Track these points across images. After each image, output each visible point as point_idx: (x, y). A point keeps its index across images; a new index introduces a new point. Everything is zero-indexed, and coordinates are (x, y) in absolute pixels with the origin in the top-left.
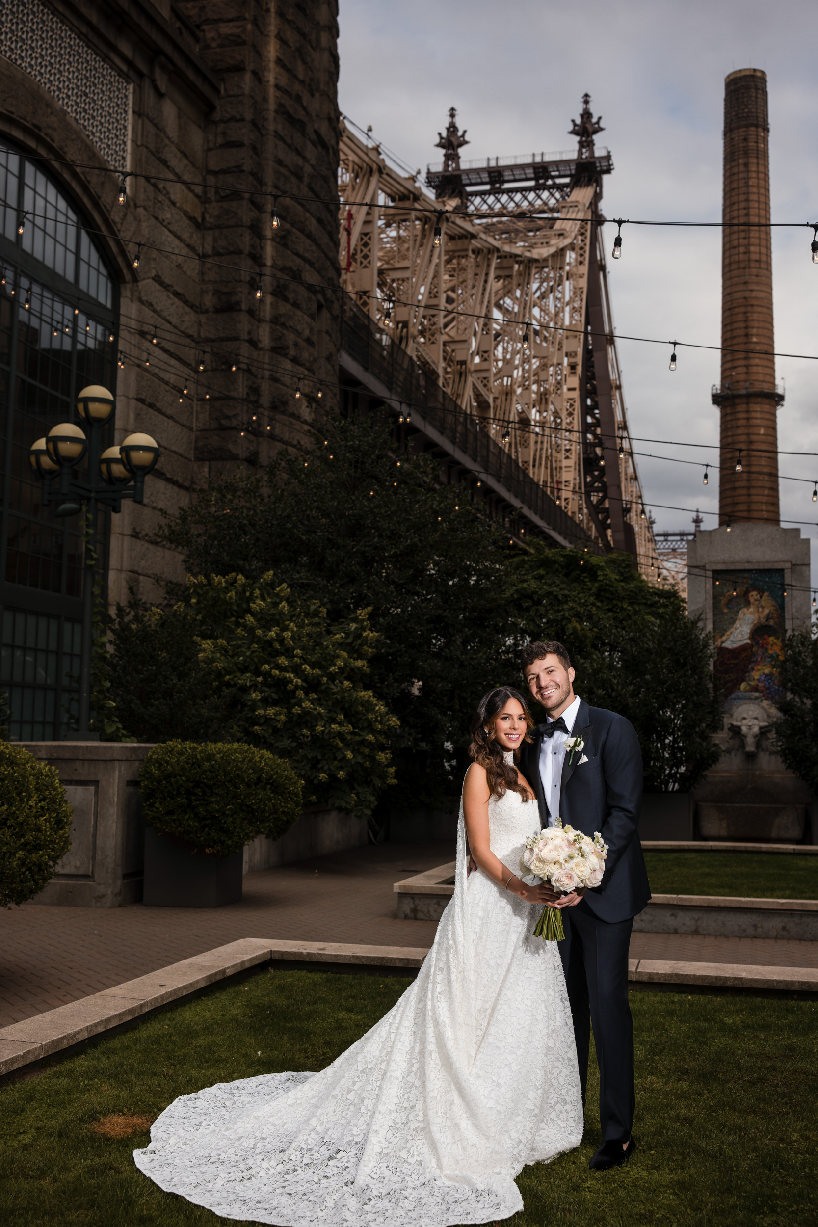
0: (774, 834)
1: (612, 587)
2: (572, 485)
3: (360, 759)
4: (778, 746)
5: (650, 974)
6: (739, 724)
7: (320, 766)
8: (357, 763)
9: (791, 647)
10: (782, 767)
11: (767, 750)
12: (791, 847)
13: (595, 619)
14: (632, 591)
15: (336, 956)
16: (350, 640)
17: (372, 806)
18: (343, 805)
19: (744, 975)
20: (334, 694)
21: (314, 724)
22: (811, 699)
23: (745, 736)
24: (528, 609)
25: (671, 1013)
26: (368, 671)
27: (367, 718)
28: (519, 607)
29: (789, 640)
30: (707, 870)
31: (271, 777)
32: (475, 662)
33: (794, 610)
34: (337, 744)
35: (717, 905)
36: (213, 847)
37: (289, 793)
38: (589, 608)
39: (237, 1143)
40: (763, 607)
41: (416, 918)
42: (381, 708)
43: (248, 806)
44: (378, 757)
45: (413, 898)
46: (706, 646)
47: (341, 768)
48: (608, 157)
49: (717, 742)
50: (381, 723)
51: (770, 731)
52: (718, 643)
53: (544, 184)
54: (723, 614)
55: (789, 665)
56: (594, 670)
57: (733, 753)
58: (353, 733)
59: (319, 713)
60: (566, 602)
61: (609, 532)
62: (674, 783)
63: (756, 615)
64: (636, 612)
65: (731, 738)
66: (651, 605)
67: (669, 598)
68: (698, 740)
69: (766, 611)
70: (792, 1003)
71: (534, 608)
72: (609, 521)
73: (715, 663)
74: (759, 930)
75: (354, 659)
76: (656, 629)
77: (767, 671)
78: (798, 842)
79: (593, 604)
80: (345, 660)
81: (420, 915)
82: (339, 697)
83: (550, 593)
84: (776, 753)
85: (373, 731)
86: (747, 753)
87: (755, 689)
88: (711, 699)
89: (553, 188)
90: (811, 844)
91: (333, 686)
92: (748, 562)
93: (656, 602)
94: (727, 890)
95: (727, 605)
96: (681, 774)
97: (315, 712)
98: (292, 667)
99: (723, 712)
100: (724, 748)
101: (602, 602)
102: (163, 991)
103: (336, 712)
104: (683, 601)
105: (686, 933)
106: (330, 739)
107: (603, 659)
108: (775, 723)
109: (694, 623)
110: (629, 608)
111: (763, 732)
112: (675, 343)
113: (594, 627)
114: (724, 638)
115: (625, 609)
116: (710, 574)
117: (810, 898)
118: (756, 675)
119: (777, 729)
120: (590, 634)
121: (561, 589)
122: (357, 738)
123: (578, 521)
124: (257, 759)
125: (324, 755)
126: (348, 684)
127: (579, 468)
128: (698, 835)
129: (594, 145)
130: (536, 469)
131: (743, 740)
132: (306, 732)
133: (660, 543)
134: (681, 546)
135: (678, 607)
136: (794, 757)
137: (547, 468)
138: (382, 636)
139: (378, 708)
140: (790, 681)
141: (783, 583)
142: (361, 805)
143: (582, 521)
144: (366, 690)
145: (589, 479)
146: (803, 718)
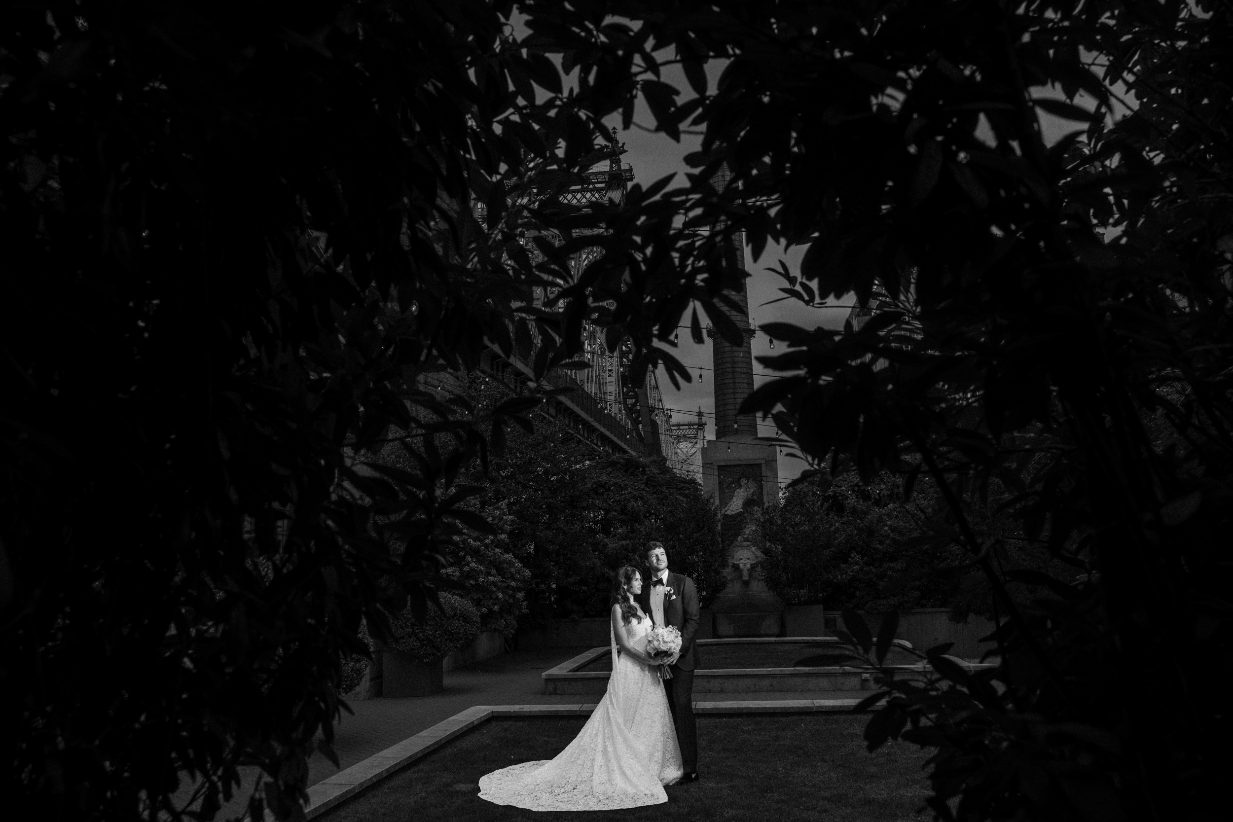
0: (762, 632)
1: (655, 478)
2: (614, 395)
3: (506, 598)
4: (762, 576)
5: (703, 709)
6: (738, 562)
7: (482, 603)
8: (505, 601)
9: (768, 513)
10: (766, 589)
11: (756, 579)
12: (773, 639)
13: (645, 499)
14: (668, 480)
16: (496, 522)
17: (515, 628)
18: (497, 628)
19: (752, 706)
20: (488, 557)
21: (477, 577)
22: (782, 546)
23: (742, 570)
24: (602, 494)
25: (716, 727)
26: (508, 541)
27: (511, 572)
28: (596, 493)
29: (767, 509)
30: (724, 655)
31: (462, 613)
32: (573, 531)
33: (768, 489)
34: (492, 589)
35: (733, 674)
36: (428, 658)
37: (473, 621)
38: (641, 492)
39: (526, 788)
40: (749, 488)
41: (556, 694)
42: (518, 565)
43: (449, 631)
44: (517, 596)
45: (554, 682)
46: (715, 514)
47: (495, 604)
48: (631, 170)
49: (725, 575)
50: (519, 574)
51: (757, 566)
52: (723, 512)
53: (587, 188)
54: (725, 493)
55: (767, 525)
57: (735, 582)
58: (502, 582)
59: (480, 570)
60: (627, 489)
61: (640, 426)
63: (746, 493)
64: (671, 494)
65: (733, 572)
66: (680, 489)
67: (691, 483)
68: (713, 574)
69: (752, 490)
70: (776, 718)
71: (606, 493)
72: (640, 419)
73: (721, 524)
74: (757, 687)
76: (684, 505)
77: (754, 528)
78: (777, 636)
79: (643, 490)
81: (559, 691)
82: (492, 559)
83: (616, 483)
84: (762, 580)
85: (514, 580)
86: (744, 581)
87: (747, 540)
88: (721, 548)
89: (594, 191)
90: (785, 636)
91: (488, 552)
92: (739, 460)
93: (683, 487)
95: (727, 487)
96: (703, 596)
97: (478, 570)
98: (462, 541)
99: (728, 556)
100: (729, 578)
101: (649, 488)
102: (448, 733)
103: (490, 569)
104: (700, 485)
105: (716, 692)
106: (488, 586)
107: (652, 525)
108: (760, 562)
109: (708, 501)
110: (666, 491)
111: (753, 567)
113: (645, 505)
114: (726, 508)
115: (664, 492)
116: (716, 467)
117: (785, 667)
118: (747, 531)
119: (761, 566)
120: (642, 509)
121: (623, 481)
122: (504, 584)
123: (618, 420)
124: (453, 601)
125: (484, 596)
126: (497, 550)
127: (618, 383)
128: (716, 635)
129: (621, 162)
130: (589, 385)
131: (741, 573)
132: (472, 582)
133: (675, 431)
134: (689, 433)
135: (697, 490)
136: (773, 583)
137: (597, 384)
138: (516, 519)
139: (516, 565)
140: (768, 535)
141: (761, 473)
142: (508, 627)
143: (621, 419)
144: (508, 553)
145: (625, 390)
146: (777, 558)
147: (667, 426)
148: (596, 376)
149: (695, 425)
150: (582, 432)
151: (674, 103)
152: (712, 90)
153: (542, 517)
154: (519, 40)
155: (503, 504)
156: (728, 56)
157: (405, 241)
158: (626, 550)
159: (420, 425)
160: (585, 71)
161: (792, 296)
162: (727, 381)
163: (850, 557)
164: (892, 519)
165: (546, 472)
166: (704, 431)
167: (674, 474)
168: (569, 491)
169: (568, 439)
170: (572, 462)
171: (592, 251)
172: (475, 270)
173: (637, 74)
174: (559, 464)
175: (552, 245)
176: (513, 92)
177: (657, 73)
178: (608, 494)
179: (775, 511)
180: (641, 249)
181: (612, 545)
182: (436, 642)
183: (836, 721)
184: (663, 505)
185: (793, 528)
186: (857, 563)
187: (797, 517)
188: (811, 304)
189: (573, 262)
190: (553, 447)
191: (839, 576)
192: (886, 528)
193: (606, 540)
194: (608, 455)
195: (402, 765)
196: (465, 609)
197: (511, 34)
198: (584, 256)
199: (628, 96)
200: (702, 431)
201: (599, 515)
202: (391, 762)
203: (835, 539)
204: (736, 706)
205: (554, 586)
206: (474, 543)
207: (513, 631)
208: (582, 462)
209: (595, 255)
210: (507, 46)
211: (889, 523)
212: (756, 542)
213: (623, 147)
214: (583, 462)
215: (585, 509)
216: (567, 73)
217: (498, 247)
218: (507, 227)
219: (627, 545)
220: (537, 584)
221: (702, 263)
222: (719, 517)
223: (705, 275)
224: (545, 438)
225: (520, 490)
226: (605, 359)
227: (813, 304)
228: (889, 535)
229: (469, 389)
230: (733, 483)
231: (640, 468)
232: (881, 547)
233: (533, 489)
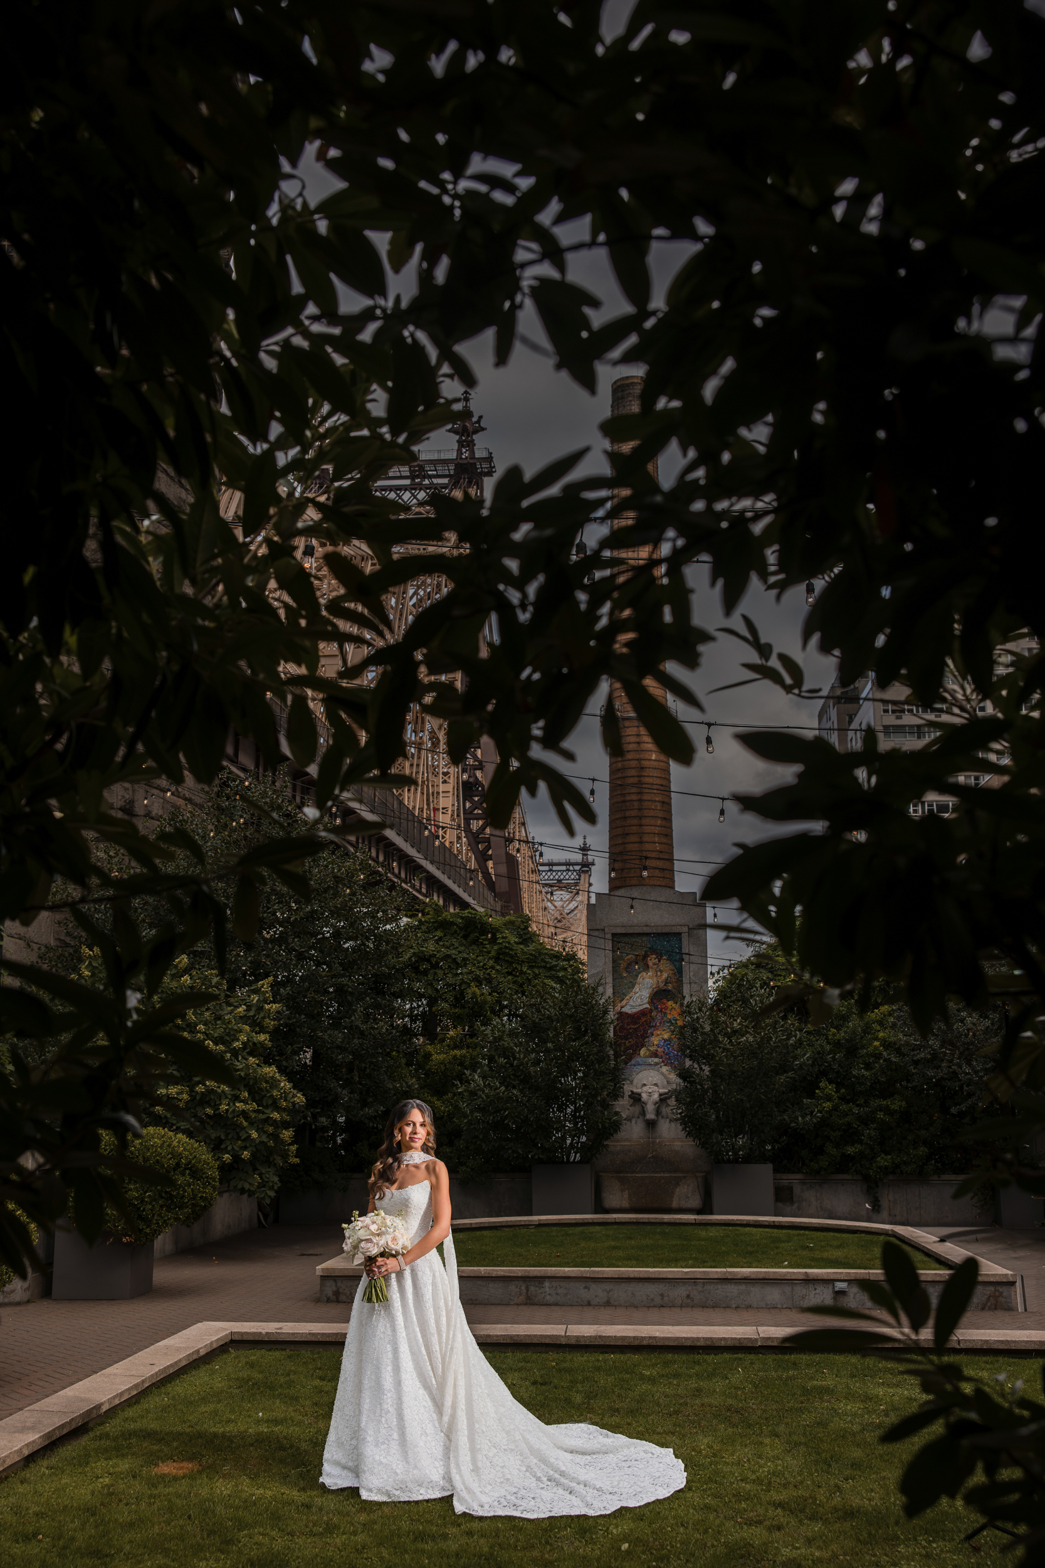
0: (675, 1205)
1: (512, 949)
2: (450, 812)
3: (264, 1138)
4: (677, 1113)
5: (577, 1337)
6: (639, 1091)
7: (223, 1146)
8: (262, 1142)
9: (690, 1012)
10: (682, 1134)
11: (667, 1117)
12: (691, 1217)
13: (495, 983)
14: (531, 954)
15: (293, 1334)
16: (251, 1013)
17: (276, 1188)
18: (247, 1186)
19: (657, 1334)
20: (238, 1070)
21: (218, 1102)
22: (710, 1065)
23: (645, 1103)
24: (425, 972)
25: (598, 1369)
26: (270, 1044)
27: (272, 1095)
28: (417, 970)
29: (688, 1006)
30: (613, 1243)
31: (190, 1162)
32: (376, 1032)
33: (692, 973)
34: (241, 1123)
36: (130, 1236)
37: (207, 1177)
38: (488, 971)
40: (661, 971)
42: (285, 1084)
44: (282, 1136)
45: (335, 1281)
46: (606, 1012)
47: (245, 1148)
48: (489, 459)
49: (618, 1110)
50: (286, 1100)
51: (670, 1097)
52: (618, 1008)
53: (420, 484)
54: (622, 978)
55: (688, 1032)
56: (495, 1038)
57: (634, 1121)
58: (258, 1111)
59: (223, 1091)
60: (465, 966)
61: (490, 864)
62: (576, 1153)
63: (655, 979)
64: (536, 976)
65: (631, 1106)
66: (551, 969)
67: (569, 960)
68: (599, 1108)
69: (665, 975)
70: (697, 1357)
71: (432, 972)
72: (490, 852)
73: (615, 1028)
74: (666, 1299)
75: (256, 1033)
76: (557, 995)
77: (666, 1036)
78: (699, 1212)
79: (492, 967)
80: (248, 1035)
82: (242, 1074)
83: (448, 956)
84: (676, 1120)
85: (277, 1108)
86: (647, 1120)
87: (655, 1055)
88: (613, 1066)
89: (430, 489)
90: (711, 1213)
91: (237, 1063)
92: (647, 926)
93: (557, 965)
94: (634, 1262)
95: (627, 969)
96: (582, 1144)
97: (219, 1091)
99: (624, 1080)
100: (624, 1116)
101: (501, 965)
102: (155, 1369)
103: (239, 1089)
104: (583, 964)
105: (599, 1305)
106: (234, 1117)
107: (504, 1025)
108: (675, 1090)
109: (595, 989)
110: (529, 971)
111: (663, 1099)
112: (593, 780)
113: (494, 992)
114: (624, 1002)
115: (525, 973)
116: (609, 936)
117: (711, 1267)
118: (655, 1040)
119: (676, 1097)
120: (489, 998)
121: (460, 952)
122: (262, 1116)
123: (455, 852)
124: (175, 1143)
125: (227, 1135)
126: (252, 1060)
127: (458, 793)
128: (600, 1208)
129: (475, 445)
130: (412, 795)
131: (643, 1107)
132: (209, 1111)
133: (544, 874)
134: (567, 877)
135: (577, 971)
136: (693, 1124)
137: (423, 794)
138: (285, 1008)
139: (282, 1084)
140: (689, 1048)
141: (680, 948)
142: (264, 1186)
143: (460, 852)
144: (270, 1065)
145: (468, 805)
146: (701, 1085)
147: (531, 865)
148: (423, 782)
149: (577, 864)
150: (396, 871)
151: (585, 323)
152: (658, 302)
153: (328, 1008)
154: (313, 205)
155: (265, 984)
156: (696, 237)
157: (91, 550)
158: (461, 1064)
159: (106, 881)
160: (430, 258)
161: (765, 678)
162: (628, 798)
163: (819, 1088)
164: (886, 1028)
165: (337, 934)
166: (590, 876)
167: (541, 944)
168: (373, 967)
169: (374, 882)
170: (379, 919)
171: (424, 583)
172: (218, 606)
173: (524, 265)
174: (358, 922)
175: (359, 572)
176: (299, 296)
177: (561, 266)
178: (435, 974)
179: (700, 1010)
180: (520, 583)
181: (438, 1056)
182: (144, 1210)
183: (795, 1364)
184: (523, 994)
185: (729, 1038)
186: (829, 1098)
187: (736, 1020)
188: (796, 691)
189: (393, 601)
190: (349, 895)
191: (800, 1119)
192: (877, 1043)
193: (429, 1048)
194: (438, 910)
195: (74, 1426)
196: (195, 1157)
197: (300, 195)
198: (411, 592)
199: (507, 305)
200: (587, 876)
201: (419, 1006)
202: (56, 1420)
203: (795, 1058)
204: (631, 1334)
205: (342, 1120)
206: (214, 1047)
207: (272, 1194)
208: (395, 919)
209: (428, 590)
210: (290, 212)
211: (881, 1034)
212: (669, 1059)
213: (478, 422)
214: (397, 920)
215: (396, 996)
216: (397, 270)
217: (261, 566)
218: (278, 534)
219: (464, 1056)
220: (315, 1117)
221: (627, 613)
222: (611, 1016)
223: (630, 636)
224: (338, 879)
225: (294, 962)
226: (439, 756)
227: (800, 692)
228: (881, 1054)
229: (218, 796)
230: (637, 963)
231: (488, 933)
232: (866, 1073)
233: (314, 960)
